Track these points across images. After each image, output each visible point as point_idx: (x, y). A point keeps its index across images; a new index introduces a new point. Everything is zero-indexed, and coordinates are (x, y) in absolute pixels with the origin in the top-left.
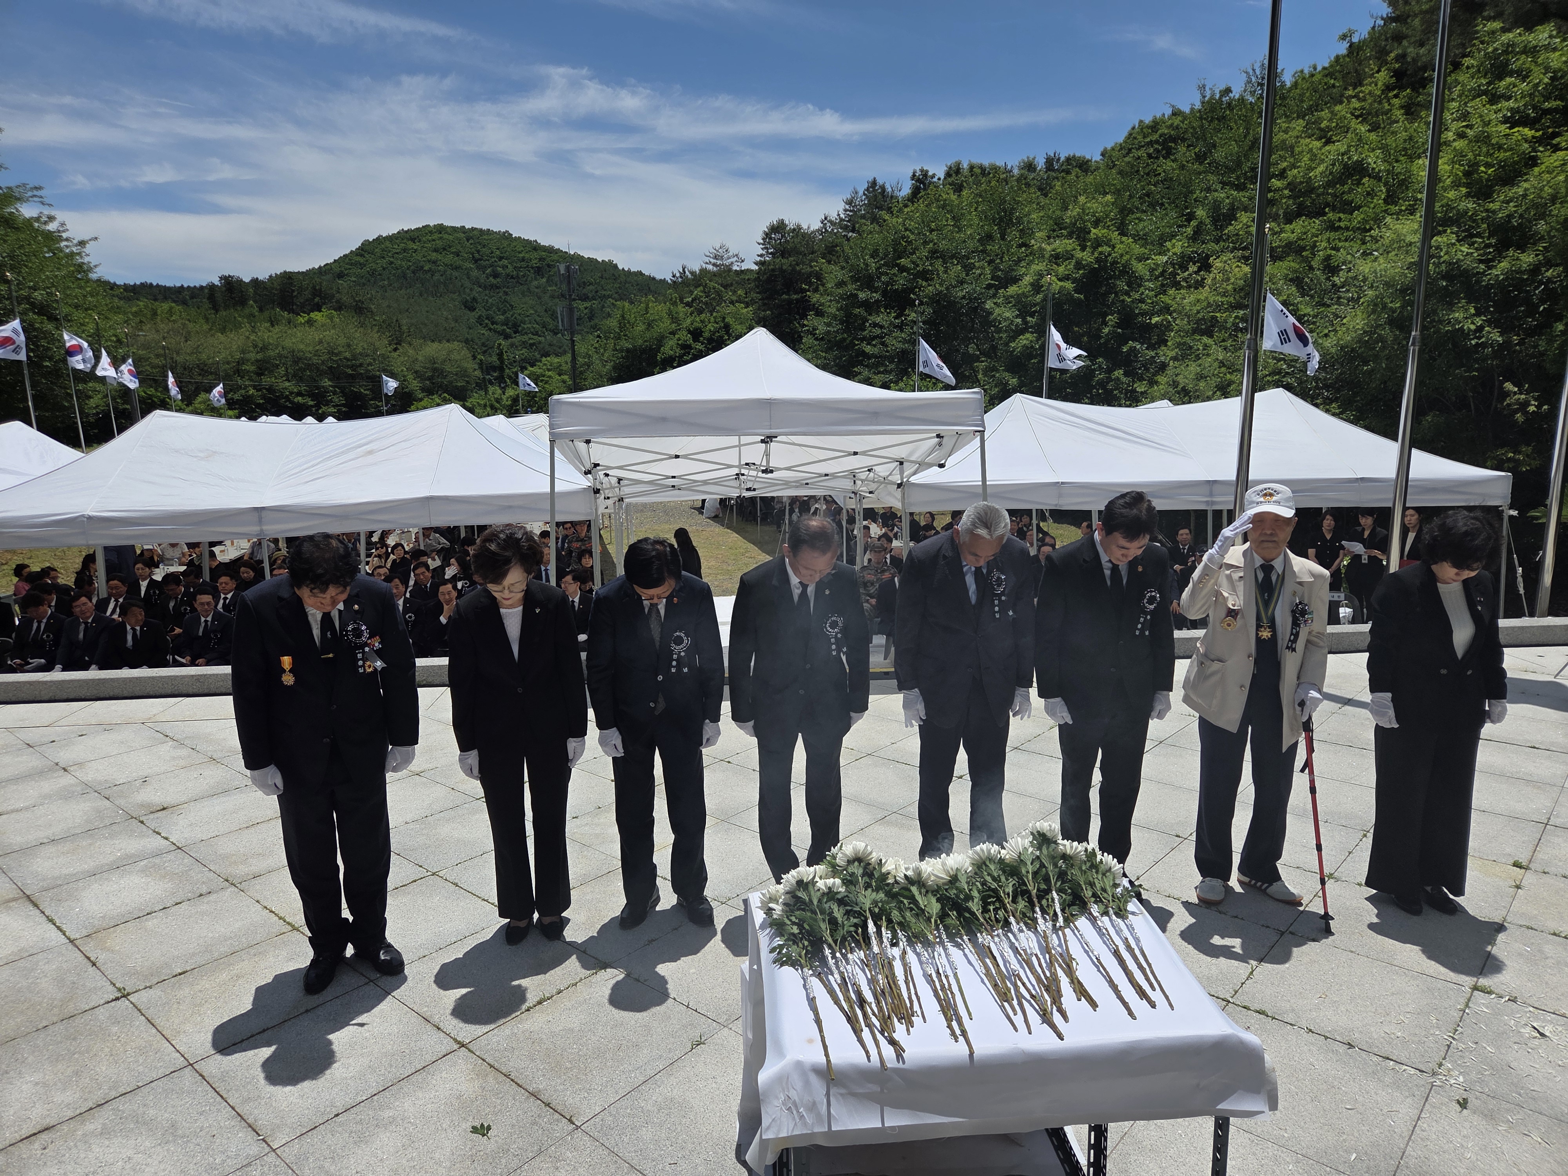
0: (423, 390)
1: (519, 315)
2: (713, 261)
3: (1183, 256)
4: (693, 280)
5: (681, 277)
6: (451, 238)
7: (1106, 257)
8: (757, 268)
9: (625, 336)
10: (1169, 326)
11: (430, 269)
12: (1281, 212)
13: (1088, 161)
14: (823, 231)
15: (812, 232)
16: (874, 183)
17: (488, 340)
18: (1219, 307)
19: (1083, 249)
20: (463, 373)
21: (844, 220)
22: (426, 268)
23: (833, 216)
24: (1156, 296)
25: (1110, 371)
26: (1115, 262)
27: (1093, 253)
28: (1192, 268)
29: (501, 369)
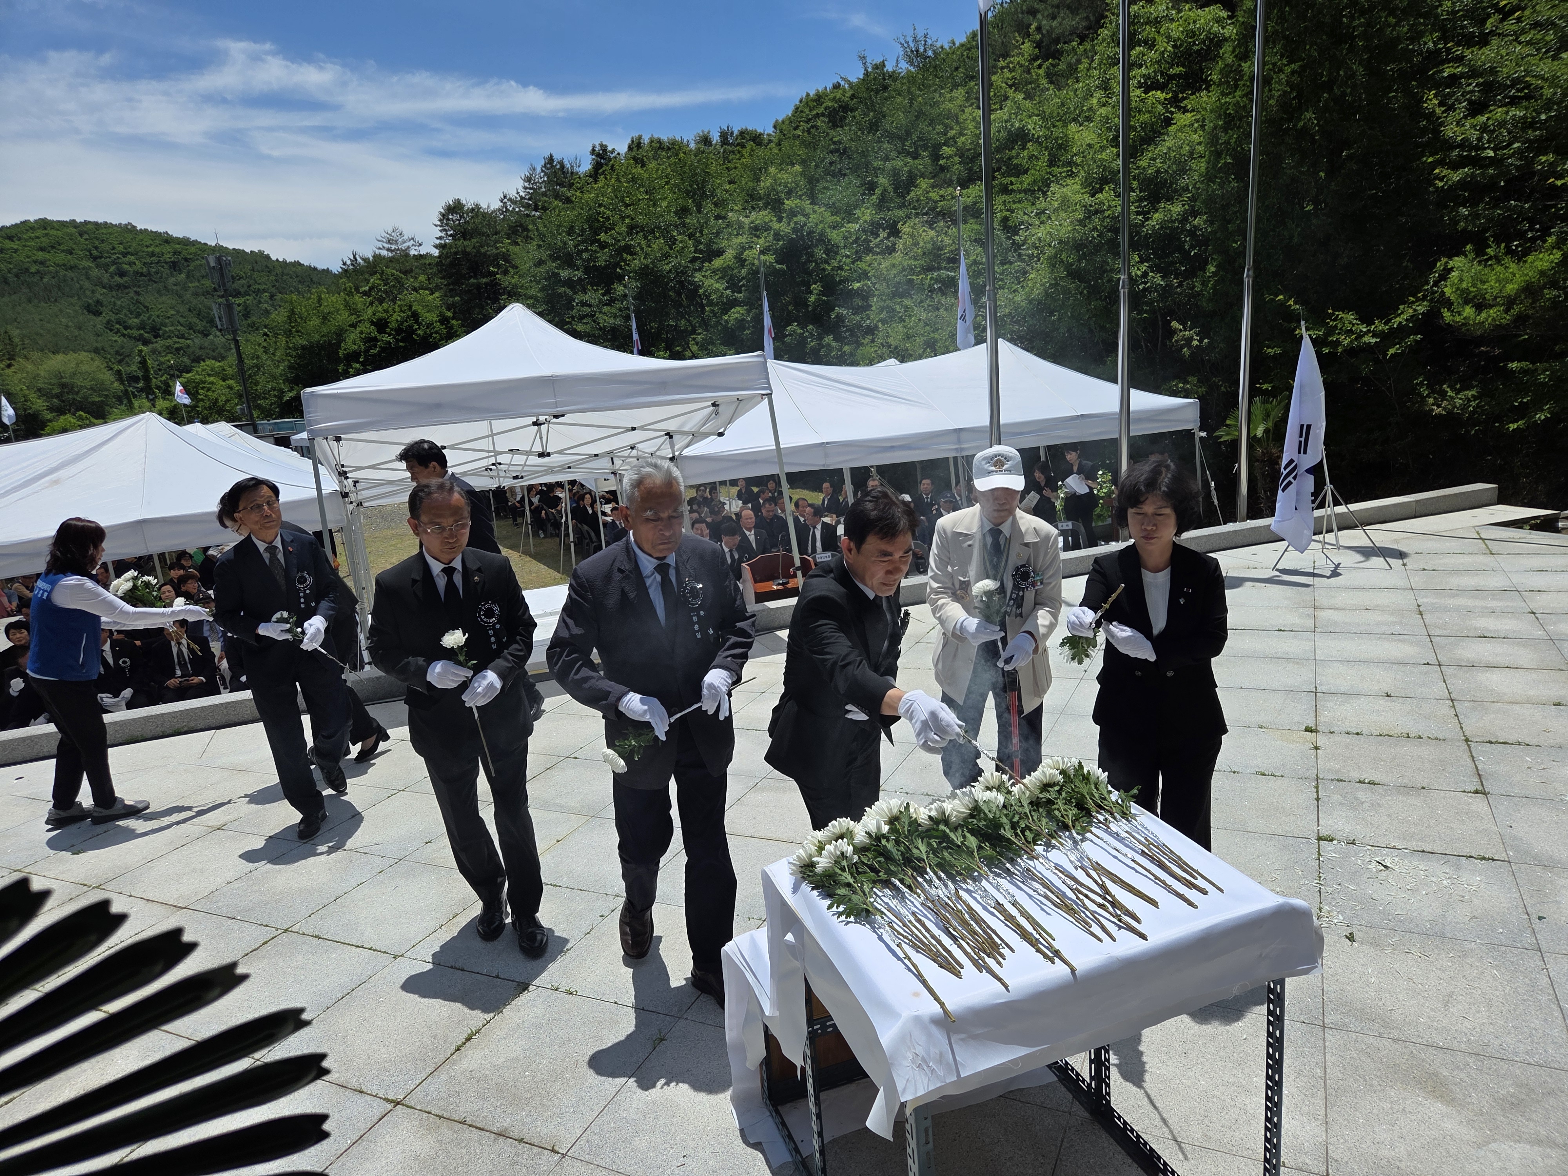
0: (51, 409)
1: (158, 316)
2: (386, 246)
3: (872, 223)
4: (367, 267)
5: (352, 264)
6: (59, 233)
7: (802, 227)
8: (437, 251)
9: (298, 331)
10: (870, 291)
11: (38, 272)
12: (954, 178)
13: (761, 134)
14: (504, 210)
15: (492, 212)
16: (551, 159)
17: (123, 347)
18: (912, 270)
19: (780, 220)
20: (99, 388)
21: (525, 198)
22: (33, 270)
23: (512, 194)
24: (853, 263)
25: (820, 338)
26: (810, 233)
27: (789, 224)
28: (883, 234)
29: (147, 378)
